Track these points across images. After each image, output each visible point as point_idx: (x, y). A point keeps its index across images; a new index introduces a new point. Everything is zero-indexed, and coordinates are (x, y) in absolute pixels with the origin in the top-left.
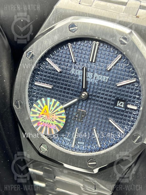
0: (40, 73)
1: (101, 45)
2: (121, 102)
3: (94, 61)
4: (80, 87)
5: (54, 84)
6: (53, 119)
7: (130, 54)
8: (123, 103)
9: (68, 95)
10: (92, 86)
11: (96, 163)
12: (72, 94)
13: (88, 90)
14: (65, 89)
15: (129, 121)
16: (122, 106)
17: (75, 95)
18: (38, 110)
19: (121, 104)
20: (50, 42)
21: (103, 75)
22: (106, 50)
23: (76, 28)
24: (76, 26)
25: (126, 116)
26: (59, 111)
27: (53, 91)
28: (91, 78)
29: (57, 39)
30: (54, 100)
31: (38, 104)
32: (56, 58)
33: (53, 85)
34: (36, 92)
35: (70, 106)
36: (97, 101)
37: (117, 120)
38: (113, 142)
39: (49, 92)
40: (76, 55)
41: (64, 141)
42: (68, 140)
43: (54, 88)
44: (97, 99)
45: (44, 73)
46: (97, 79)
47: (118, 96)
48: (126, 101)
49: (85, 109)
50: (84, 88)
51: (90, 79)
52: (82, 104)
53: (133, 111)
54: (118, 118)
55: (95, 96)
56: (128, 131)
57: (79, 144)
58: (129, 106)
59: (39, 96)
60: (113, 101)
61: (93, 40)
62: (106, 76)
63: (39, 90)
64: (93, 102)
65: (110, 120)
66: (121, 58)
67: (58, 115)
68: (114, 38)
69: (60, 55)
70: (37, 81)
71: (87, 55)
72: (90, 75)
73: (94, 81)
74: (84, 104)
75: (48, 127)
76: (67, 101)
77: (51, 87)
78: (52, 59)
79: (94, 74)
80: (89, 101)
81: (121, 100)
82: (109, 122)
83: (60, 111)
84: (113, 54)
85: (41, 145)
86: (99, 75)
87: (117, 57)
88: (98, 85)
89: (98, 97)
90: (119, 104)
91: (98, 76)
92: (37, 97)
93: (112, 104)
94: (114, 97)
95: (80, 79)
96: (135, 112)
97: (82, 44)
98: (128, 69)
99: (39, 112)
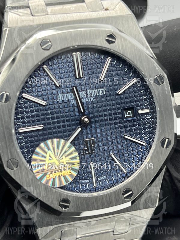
0: (20, 116)
1: (83, 54)
3: (81, 76)
4: (77, 114)
5: (43, 122)
6: (63, 163)
8: (130, 111)
9: (65, 129)
10: (90, 106)
11: (132, 191)
12: (70, 126)
13: (86, 112)
14: (59, 122)
15: (145, 128)
16: (131, 115)
17: (74, 125)
18: (41, 161)
19: (129, 113)
21: (97, 89)
22: (90, 59)
23: (50, 44)
24: (49, 42)
25: (140, 124)
26: (67, 151)
27: (45, 132)
28: (85, 97)
32: (34, 89)
34: (24, 142)
36: (102, 121)
37: (132, 133)
38: (137, 160)
39: (41, 135)
40: (57, 77)
41: (81, 185)
42: (86, 182)
44: (101, 118)
45: (25, 114)
46: (92, 95)
47: (123, 105)
48: (134, 108)
49: (92, 137)
50: (82, 111)
51: (84, 99)
52: (87, 132)
53: (145, 116)
54: (132, 131)
55: (97, 117)
56: (148, 140)
57: (100, 181)
58: (140, 112)
59: (29, 144)
60: (119, 113)
62: (101, 88)
64: (97, 124)
65: (126, 137)
66: (111, 61)
67: (68, 155)
70: (20, 127)
71: (71, 72)
72: (82, 94)
73: (90, 99)
74: (89, 131)
75: (61, 176)
76: (69, 136)
77: (42, 128)
78: (30, 93)
79: (87, 91)
80: (93, 126)
81: (129, 109)
83: (69, 149)
84: (99, 59)
85: (60, 202)
86: (94, 90)
87: (106, 61)
88: (97, 102)
90: (126, 115)
91: (93, 92)
92: (27, 147)
93: (120, 118)
95: (73, 103)
96: (148, 116)
97: (60, 62)
98: (122, 70)
99: (44, 163)
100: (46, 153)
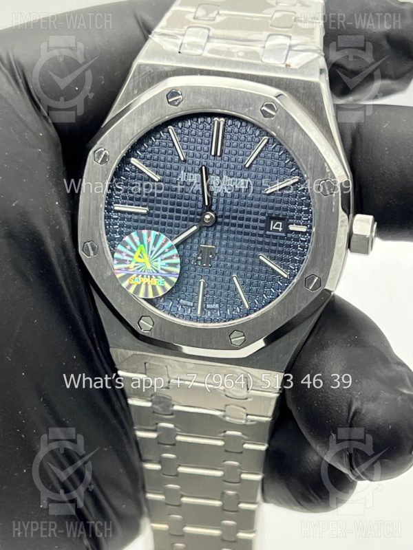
1: (230, 122)
2: (278, 223)
3: (219, 154)
4: (200, 204)
5: (151, 204)
6: (157, 267)
7: (283, 134)
8: (281, 223)
9: (178, 222)
10: (221, 200)
11: (245, 337)
12: (186, 219)
13: (214, 207)
14: (172, 210)
15: (295, 254)
16: (280, 229)
17: (192, 220)
18: (128, 255)
19: (278, 226)
20: (135, 129)
21: (238, 177)
22: (239, 132)
23: (180, 98)
24: (179, 95)
25: (289, 246)
26: (166, 253)
27: (150, 219)
29: (147, 121)
30: (154, 233)
31: (125, 245)
32: (149, 156)
33: (149, 207)
34: (118, 224)
35: (184, 241)
36: (234, 225)
37: (273, 255)
38: (271, 297)
39: (143, 221)
40: (185, 147)
41: (181, 306)
42: (189, 305)
43: (151, 211)
44: (234, 221)
47: (270, 211)
48: (286, 220)
49: (213, 244)
50: (207, 204)
52: (207, 235)
53: (300, 235)
54: (274, 252)
55: (228, 217)
56: (295, 273)
58: (292, 228)
59: (124, 230)
60: (262, 221)
61: (213, 115)
62: (244, 178)
63: (123, 219)
64: (226, 228)
65: (261, 257)
66: (268, 142)
67: (166, 259)
68: (251, 108)
69: (156, 150)
70: (118, 203)
71: (206, 144)
74: (210, 234)
75: (149, 283)
76: (179, 234)
77: (145, 212)
78: (142, 159)
80: (219, 227)
81: (277, 219)
82: (261, 261)
83: (169, 251)
84: (252, 136)
85: (140, 319)
87: (259, 141)
88: (232, 196)
89: (235, 218)
90: (273, 226)
92: (121, 233)
93: (261, 229)
94: (263, 214)
96: (304, 237)
97: (194, 126)
98: (282, 160)
99: (130, 259)
100: (137, 247)
